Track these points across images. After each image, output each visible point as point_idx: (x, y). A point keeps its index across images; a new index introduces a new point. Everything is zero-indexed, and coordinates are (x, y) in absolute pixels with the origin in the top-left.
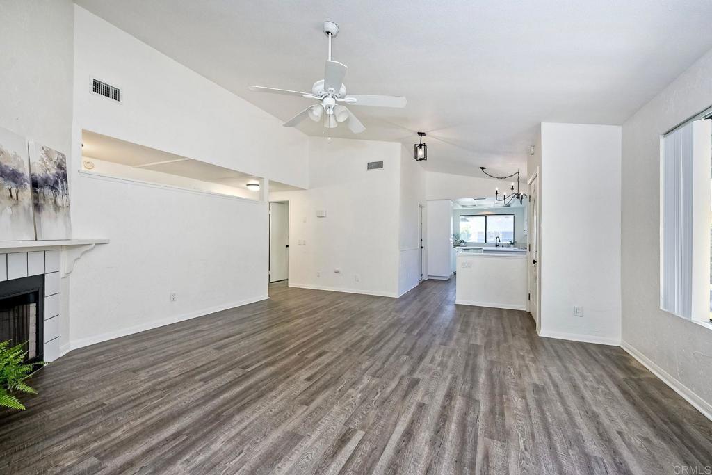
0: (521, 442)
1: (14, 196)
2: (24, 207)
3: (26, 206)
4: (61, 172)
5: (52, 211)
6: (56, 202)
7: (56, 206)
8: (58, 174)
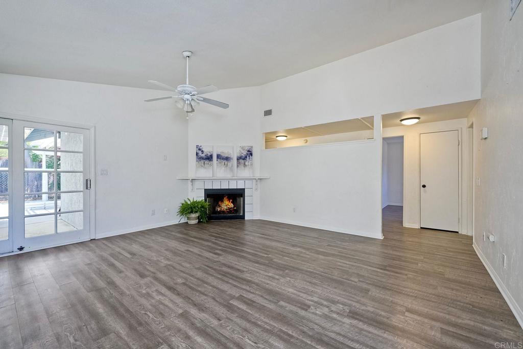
0: (151, 315)
1: (226, 164)
3: (230, 167)
4: (249, 153)
5: (242, 167)
6: (245, 164)
7: (245, 165)
8: (247, 154)
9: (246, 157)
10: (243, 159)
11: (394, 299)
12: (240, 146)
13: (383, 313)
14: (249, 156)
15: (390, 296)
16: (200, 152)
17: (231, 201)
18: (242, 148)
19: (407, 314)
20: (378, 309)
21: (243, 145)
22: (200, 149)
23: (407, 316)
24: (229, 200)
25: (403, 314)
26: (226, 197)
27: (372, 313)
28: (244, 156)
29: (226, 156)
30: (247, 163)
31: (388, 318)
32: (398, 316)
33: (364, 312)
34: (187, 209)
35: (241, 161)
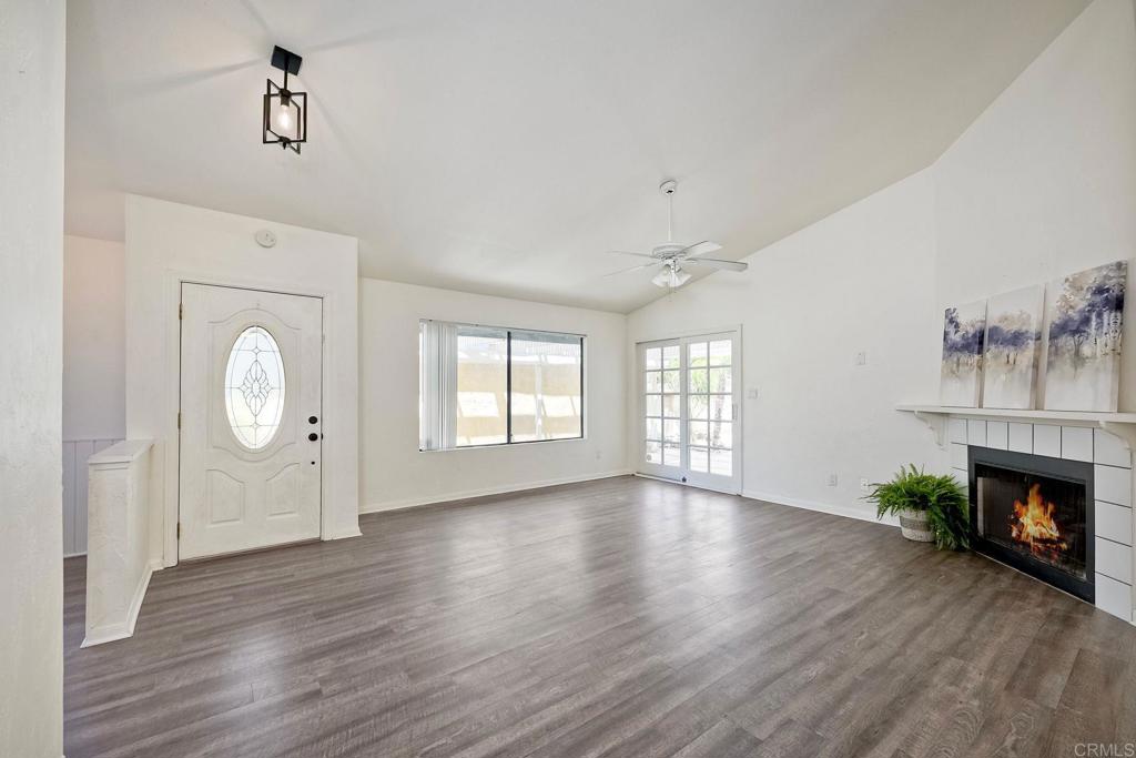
1: (1011, 361)
2: (1021, 371)
3: (1024, 369)
4: (1098, 299)
5: (1068, 368)
6: (1077, 352)
7: (1078, 359)
8: (1092, 305)
9: (1086, 321)
10: (1075, 332)
11: (355, 696)
12: (1064, 277)
13: (351, 660)
14: (1100, 315)
15: (365, 698)
16: (951, 329)
17: (1051, 507)
18: (1073, 285)
19: (317, 685)
20: (363, 660)
21: (1078, 270)
22: (951, 321)
23: (315, 681)
24: (1044, 504)
25: (323, 681)
26: (1036, 487)
27: (366, 650)
28: (1076, 317)
29: (1014, 328)
30: (1086, 350)
31: (340, 658)
32: (327, 673)
33: (377, 643)
34: (913, 495)
35: (1067, 342)
